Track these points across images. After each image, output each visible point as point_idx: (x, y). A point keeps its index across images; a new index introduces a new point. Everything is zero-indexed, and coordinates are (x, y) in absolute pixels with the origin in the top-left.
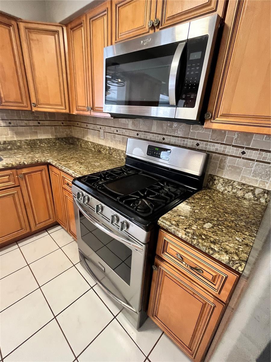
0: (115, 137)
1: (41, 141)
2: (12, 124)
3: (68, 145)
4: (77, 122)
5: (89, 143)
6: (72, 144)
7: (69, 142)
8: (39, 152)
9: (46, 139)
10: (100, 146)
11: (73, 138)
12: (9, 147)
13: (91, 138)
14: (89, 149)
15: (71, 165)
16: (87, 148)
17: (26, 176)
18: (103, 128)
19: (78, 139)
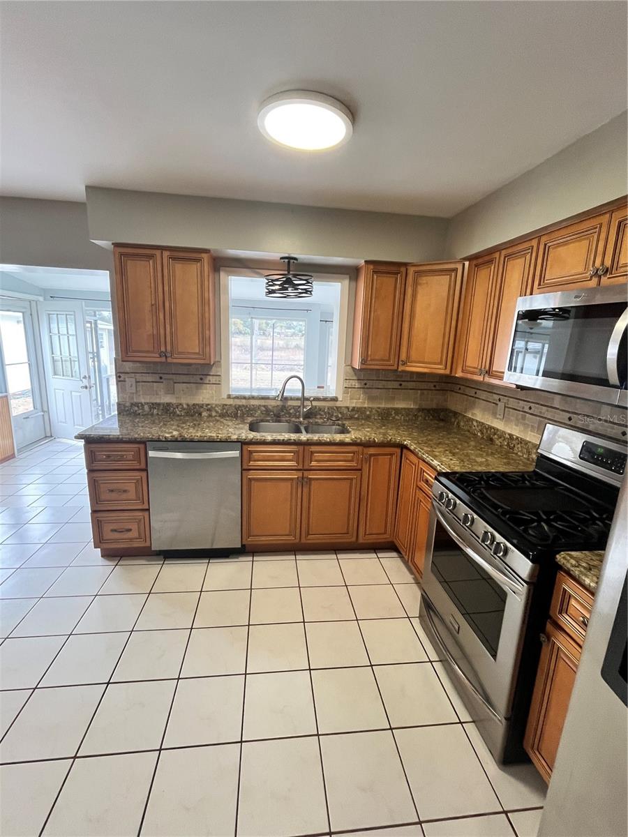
0: (524, 418)
1: (397, 411)
2: (367, 386)
3: (436, 422)
4: (459, 386)
5: (475, 423)
6: (443, 420)
7: (439, 416)
8: (392, 428)
9: (405, 409)
10: (493, 430)
11: (446, 410)
12: (356, 416)
13: (480, 415)
14: (472, 433)
15: (437, 454)
16: (469, 431)
17: (372, 458)
18: (504, 400)
19: (455, 414)
